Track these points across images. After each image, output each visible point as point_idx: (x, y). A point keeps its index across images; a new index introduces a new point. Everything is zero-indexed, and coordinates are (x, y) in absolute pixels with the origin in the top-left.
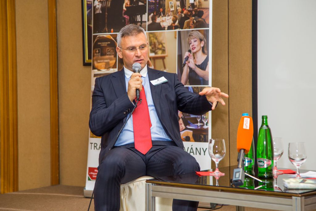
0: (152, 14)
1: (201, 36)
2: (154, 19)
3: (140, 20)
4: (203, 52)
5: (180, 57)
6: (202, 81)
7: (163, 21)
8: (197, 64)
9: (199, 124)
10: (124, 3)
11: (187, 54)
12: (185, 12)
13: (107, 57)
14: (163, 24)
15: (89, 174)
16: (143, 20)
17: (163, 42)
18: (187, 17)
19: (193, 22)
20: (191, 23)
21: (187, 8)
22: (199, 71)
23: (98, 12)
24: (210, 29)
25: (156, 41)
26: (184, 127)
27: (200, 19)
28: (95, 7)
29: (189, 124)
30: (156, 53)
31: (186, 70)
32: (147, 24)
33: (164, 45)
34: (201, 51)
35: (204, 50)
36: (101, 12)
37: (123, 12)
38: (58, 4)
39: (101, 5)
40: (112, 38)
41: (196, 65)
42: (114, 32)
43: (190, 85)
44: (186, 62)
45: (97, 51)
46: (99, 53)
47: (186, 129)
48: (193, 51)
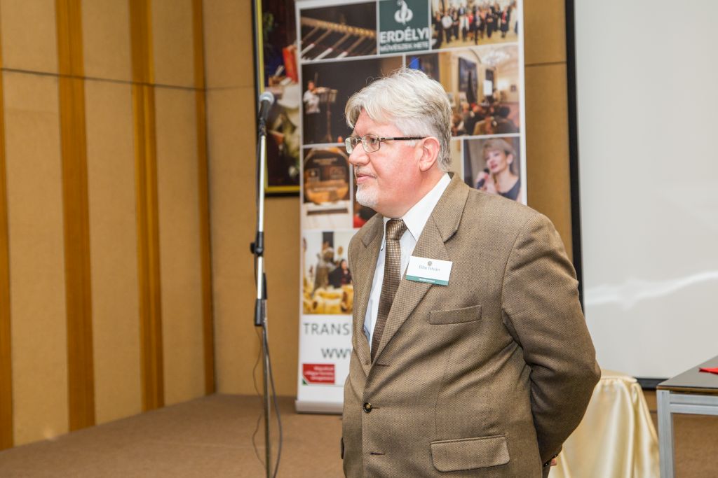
1: (507, 146)
4: (512, 171)
5: (469, 180)
11: (481, 175)
12: (476, 109)
13: (332, 182)
15: (304, 375)
19: (492, 125)
20: (488, 126)
23: (312, 110)
24: (522, 135)
27: (504, 120)
28: (306, 103)
34: (507, 172)
35: (513, 169)
36: (318, 111)
38: (208, 99)
39: (318, 99)
40: (339, 152)
45: (313, 174)
46: (316, 175)
48: (492, 171)
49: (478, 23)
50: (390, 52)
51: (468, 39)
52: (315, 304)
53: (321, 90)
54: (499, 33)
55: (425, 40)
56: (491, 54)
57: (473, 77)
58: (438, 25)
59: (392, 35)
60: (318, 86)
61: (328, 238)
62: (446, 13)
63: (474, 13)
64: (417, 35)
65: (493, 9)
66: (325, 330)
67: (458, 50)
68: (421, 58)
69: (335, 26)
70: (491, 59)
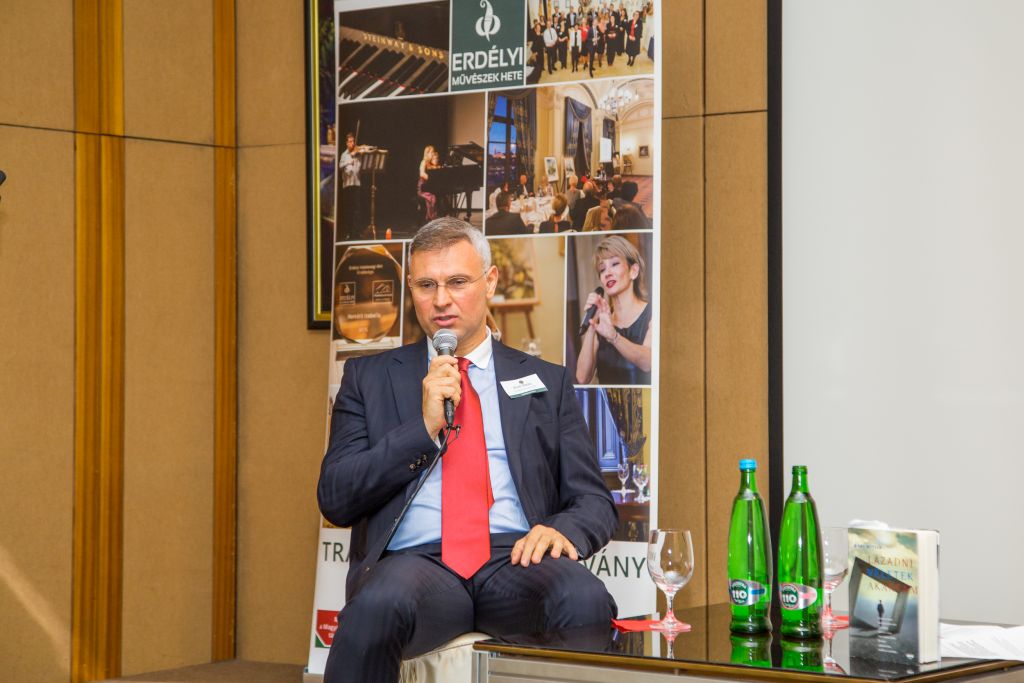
0: (498, 191)
1: (632, 250)
2: (502, 202)
3: (465, 206)
4: (637, 293)
5: (574, 306)
6: (633, 374)
7: (528, 209)
8: (621, 327)
9: (624, 491)
10: (422, 159)
11: (592, 298)
12: (588, 185)
13: (373, 304)
14: (527, 218)
15: (318, 630)
16: (474, 206)
17: (527, 265)
18: (592, 199)
19: (610, 213)
20: (605, 214)
21: (593, 174)
22: (624, 345)
23: (350, 183)
24: (656, 231)
25: (508, 263)
27: (628, 206)
28: (342, 171)
30: (508, 296)
31: (589, 343)
32: (485, 215)
33: (531, 274)
34: (630, 293)
35: (639, 288)
36: (358, 183)
37: (420, 183)
38: (241, 163)
39: (359, 164)
40: (387, 253)
41: (617, 329)
42: (394, 236)
43: (601, 383)
44: (591, 321)
45: (347, 290)
46: (351, 293)
48: (609, 291)
49: (595, 40)
50: (465, 87)
51: (581, 66)
53: (365, 149)
54: (625, 56)
55: (518, 67)
56: (613, 92)
57: (585, 131)
58: (537, 42)
59: (470, 58)
60: (359, 143)
62: (549, 23)
63: (590, 22)
64: (507, 58)
65: (616, 15)
67: (565, 84)
68: (511, 98)
69: (390, 42)
70: (613, 100)
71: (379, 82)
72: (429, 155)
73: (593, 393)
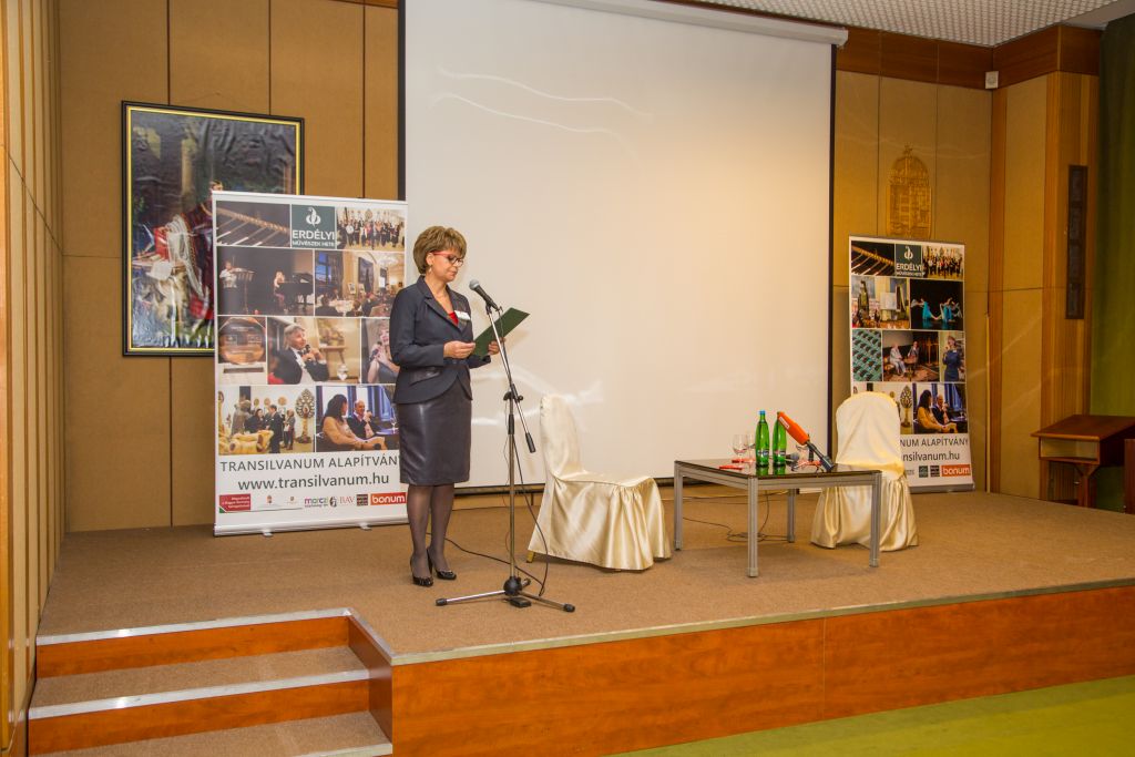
0: (322, 296)
2: (324, 301)
3: (302, 301)
7: (339, 305)
10: (275, 277)
11: (376, 346)
12: (372, 297)
13: (249, 346)
14: (338, 309)
15: (220, 504)
16: (308, 302)
17: (339, 331)
18: (374, 303)
19: (385, 310)
20: (382, 310)
21: (375, 290)
22: (393, 367)
23: (228, 286)
25: (329, 329)
26: (372, 433)
29: (379, 430)
30: (329, 344)
31: (374, 365)
33: (341, 335)
36: (235, 286)
37: (275, 289)
39: (235, 277)
40: (256, 321)
41: (389, 360)
42: (259, 313)
43: (381, 383)
44: (375, 356)
46: (234, 340)
47: (376, 435)
48: (384, 343)
49: (375, 234)
50: (301, 246)
51: (367, 244)
52: (233, 446)
54: (391, 243)
55: (331, 240)
56: (385, 258)
57: (370, 273)
58: (343, 231)
59: (302, 233)
60: (236, 266)
61: (245, 392)
62: (349, 223)
63: (372, 226)
64: (325, 236)
65: (386, 225)
66: (242, 466)
67: (357, 252)
68: (328, 254)
69: (252, 219)
70: (385, 262)
71: (246, 238)
72: (280, 276)
73: (377, 388)
